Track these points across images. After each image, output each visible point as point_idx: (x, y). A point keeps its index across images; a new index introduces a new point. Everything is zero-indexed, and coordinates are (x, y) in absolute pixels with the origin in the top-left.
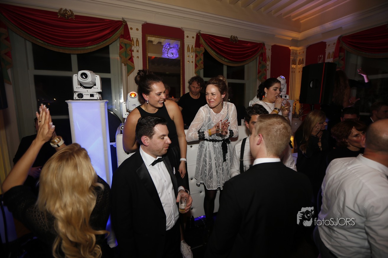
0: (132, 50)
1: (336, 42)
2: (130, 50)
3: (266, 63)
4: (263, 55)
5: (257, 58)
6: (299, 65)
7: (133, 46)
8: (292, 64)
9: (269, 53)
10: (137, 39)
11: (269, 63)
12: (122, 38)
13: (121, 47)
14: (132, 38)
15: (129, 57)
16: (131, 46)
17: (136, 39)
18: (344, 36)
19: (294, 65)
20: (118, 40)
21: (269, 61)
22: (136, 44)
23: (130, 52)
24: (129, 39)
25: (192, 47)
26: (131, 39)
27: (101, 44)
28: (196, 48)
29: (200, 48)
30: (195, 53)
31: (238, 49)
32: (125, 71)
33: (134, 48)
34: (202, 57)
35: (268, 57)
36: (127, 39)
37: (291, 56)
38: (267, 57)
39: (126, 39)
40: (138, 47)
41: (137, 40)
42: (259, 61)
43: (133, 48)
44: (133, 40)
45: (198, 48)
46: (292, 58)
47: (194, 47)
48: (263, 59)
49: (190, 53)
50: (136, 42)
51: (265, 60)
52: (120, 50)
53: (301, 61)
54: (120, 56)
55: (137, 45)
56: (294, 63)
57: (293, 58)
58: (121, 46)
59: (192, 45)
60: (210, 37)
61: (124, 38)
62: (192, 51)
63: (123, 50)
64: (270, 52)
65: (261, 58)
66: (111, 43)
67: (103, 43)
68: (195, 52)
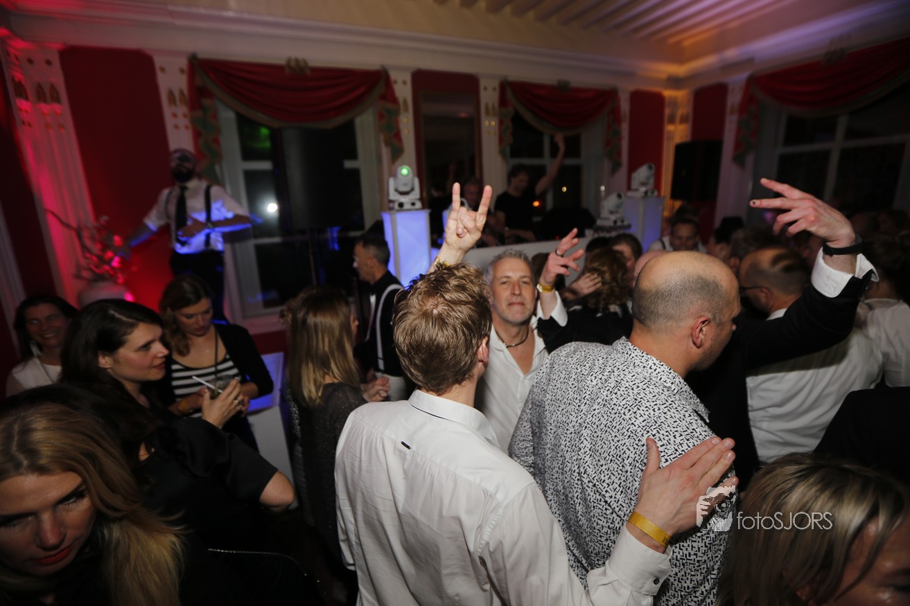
1: (743, 84)
3: (620, 125)
5: (604, 118)
6: (680, 124)
8: (668, 124)
9: (625, 106)
10: (405, 98)
11: (625, 128)
13: (381, 116)
15: (394, 132)
16: (397, 113)
18: (757, 74)
19: (672, 125)
21: (626, 123)
24: (394, 102)
25: (493, 107)
28: (500, 108)
29: (506, 107)
30: (498, 118)
31: (570, 105)
32: (386, 155)
33: (402, 117)
34: (510, 125)
35: (625, 115)
36: (391, 101)
37: (666, 108)
38: (622, 115)
40: (406, 116)
41: (405, 102)
42: (608, 122)
45: (503, 109)
46: (667, 112)
47: (496, 106)
48: (614, 119)
49: (491, 119)
50: (404, 106)
51: (618, 121)
52: (380, 121)
53: (685, 117)
55: (405, 111)
56: (672, 121)
57: (670, 111)
58: (381, 113)
59: (494, 104)
60: (523, 85)
61: (385, 101)
62: (494, 114)
63: (383, 120)
64: (628, 104)
65: (611, 118)
68: (499, 115)
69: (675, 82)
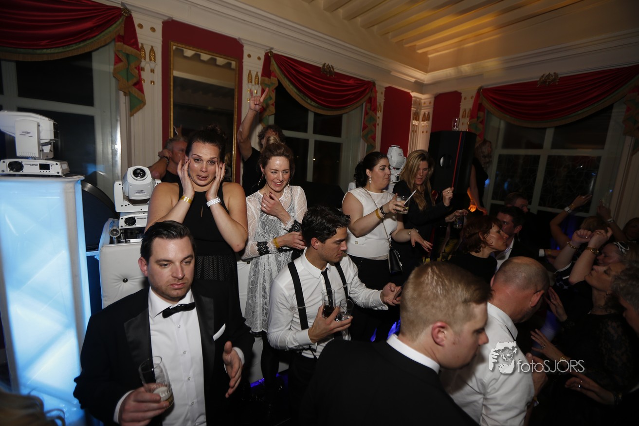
0: (142, 68)
1: (474, 94)
2: (136, 68)
3: (376, 113)
4: (372, 101)
5: (362, 104)
6: (423, 121)
7: (143, 60)
8: (413, 120)
9: (381, 99)
10: (152, 47)
11: (380, 114)
12: (121, 42)
13: (118, 60)
14: (142, 44)
15: (135, 80)
16: (139, 59)
17: (150, 47)
18: (485, 87)
19: (417, 121)
20: (113, 43)
21: (381, 112)
22: (150, 57)
23: (137, 71)
24: (134, 47)
25: (257, 75)
26: (140, 45)
27: (73, 48)
28: (263, 78)
29: (270, 78)
30: (261, 87)
31: (333, 88)
32: (125, 105)
33: (146, 64)
34: (273, 95)
35: (380, 105)
36: (131, 45)
37: (412, 106)
38: (378, 104)
39: (128, 45)
40: (152, 64)
41: (152, 50)
42: (365, 109)
43: (143, 64)
44: (144, 49)
45: (266, 79)
46: (413, 110)
47: (260, 74)
48: (371, 107)
49: (253, 85)
50: (150, 54)
51: (375, 110)
52: (115, 64)
53: (426, 116)
54: (114, 77)
55: (150, 60)
56: (417, 119)
57: (415, 109)
58: (118, 56)
59: (257, 72)
60: (289, 61)
61: (124, 43)
62: (257, 82)
63: (120, 65)
64: (383, 97)
65: (369, 105)
66: (95, 48)
67: (77, 47)
68: (261, 84)
69: (420, 86)
